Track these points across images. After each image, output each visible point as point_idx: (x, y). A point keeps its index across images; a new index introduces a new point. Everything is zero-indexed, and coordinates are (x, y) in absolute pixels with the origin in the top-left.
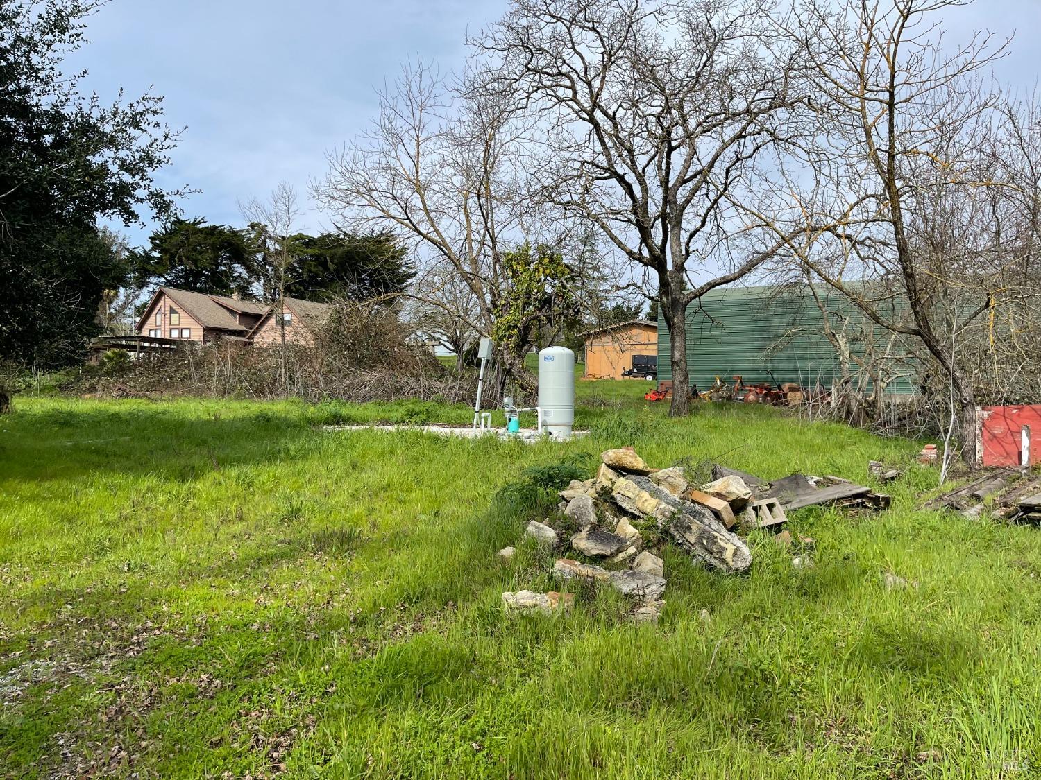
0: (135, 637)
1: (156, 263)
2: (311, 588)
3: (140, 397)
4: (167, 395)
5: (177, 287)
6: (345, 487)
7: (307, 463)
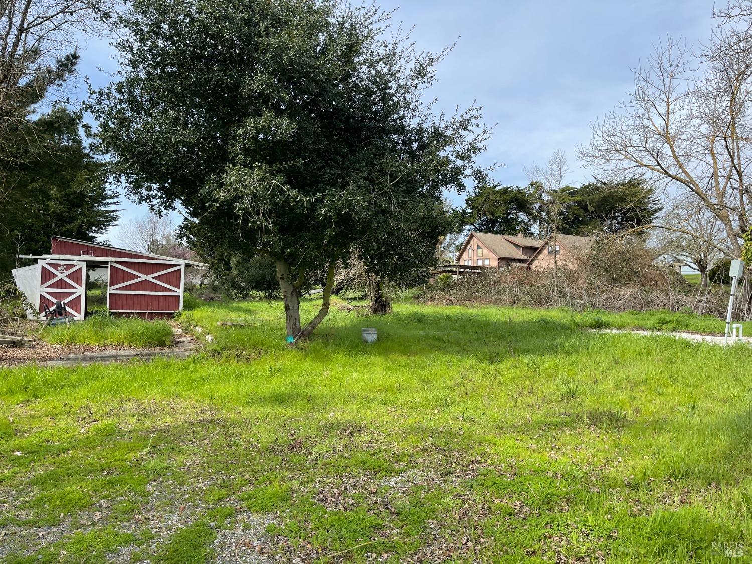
0: (471, 466)
1: (469, 216)
2: (590, 453)
3: (460, 305)
4: (476, 304)
5: (481, 231)
6: (610, 377)
7: (579, 357)
